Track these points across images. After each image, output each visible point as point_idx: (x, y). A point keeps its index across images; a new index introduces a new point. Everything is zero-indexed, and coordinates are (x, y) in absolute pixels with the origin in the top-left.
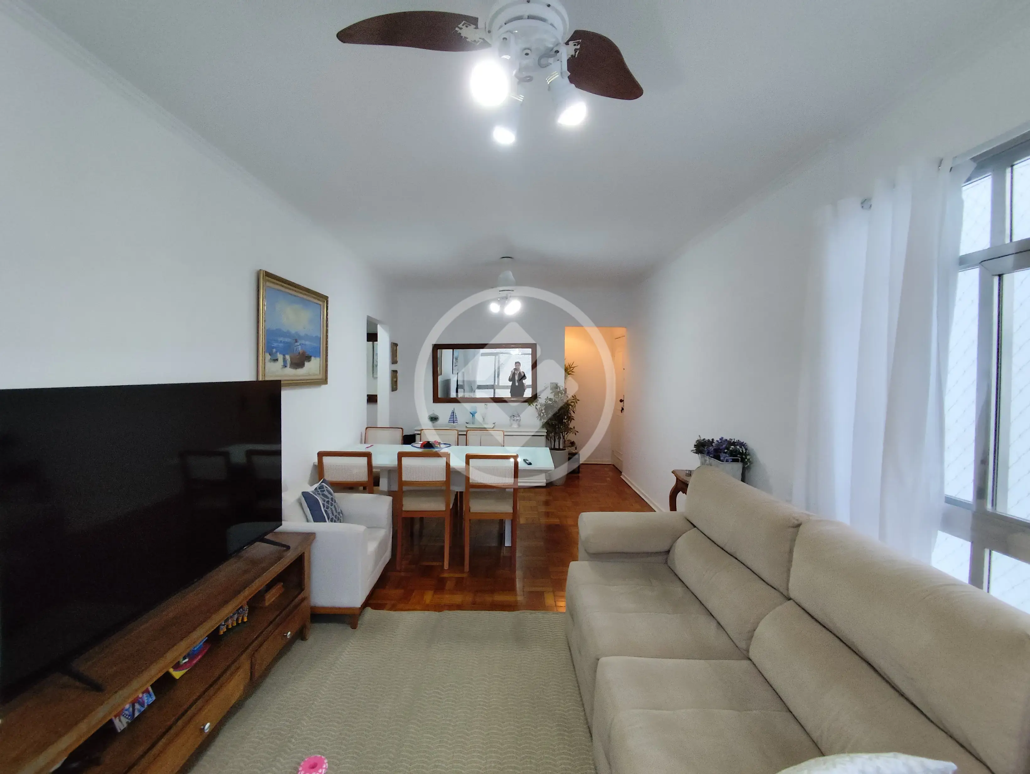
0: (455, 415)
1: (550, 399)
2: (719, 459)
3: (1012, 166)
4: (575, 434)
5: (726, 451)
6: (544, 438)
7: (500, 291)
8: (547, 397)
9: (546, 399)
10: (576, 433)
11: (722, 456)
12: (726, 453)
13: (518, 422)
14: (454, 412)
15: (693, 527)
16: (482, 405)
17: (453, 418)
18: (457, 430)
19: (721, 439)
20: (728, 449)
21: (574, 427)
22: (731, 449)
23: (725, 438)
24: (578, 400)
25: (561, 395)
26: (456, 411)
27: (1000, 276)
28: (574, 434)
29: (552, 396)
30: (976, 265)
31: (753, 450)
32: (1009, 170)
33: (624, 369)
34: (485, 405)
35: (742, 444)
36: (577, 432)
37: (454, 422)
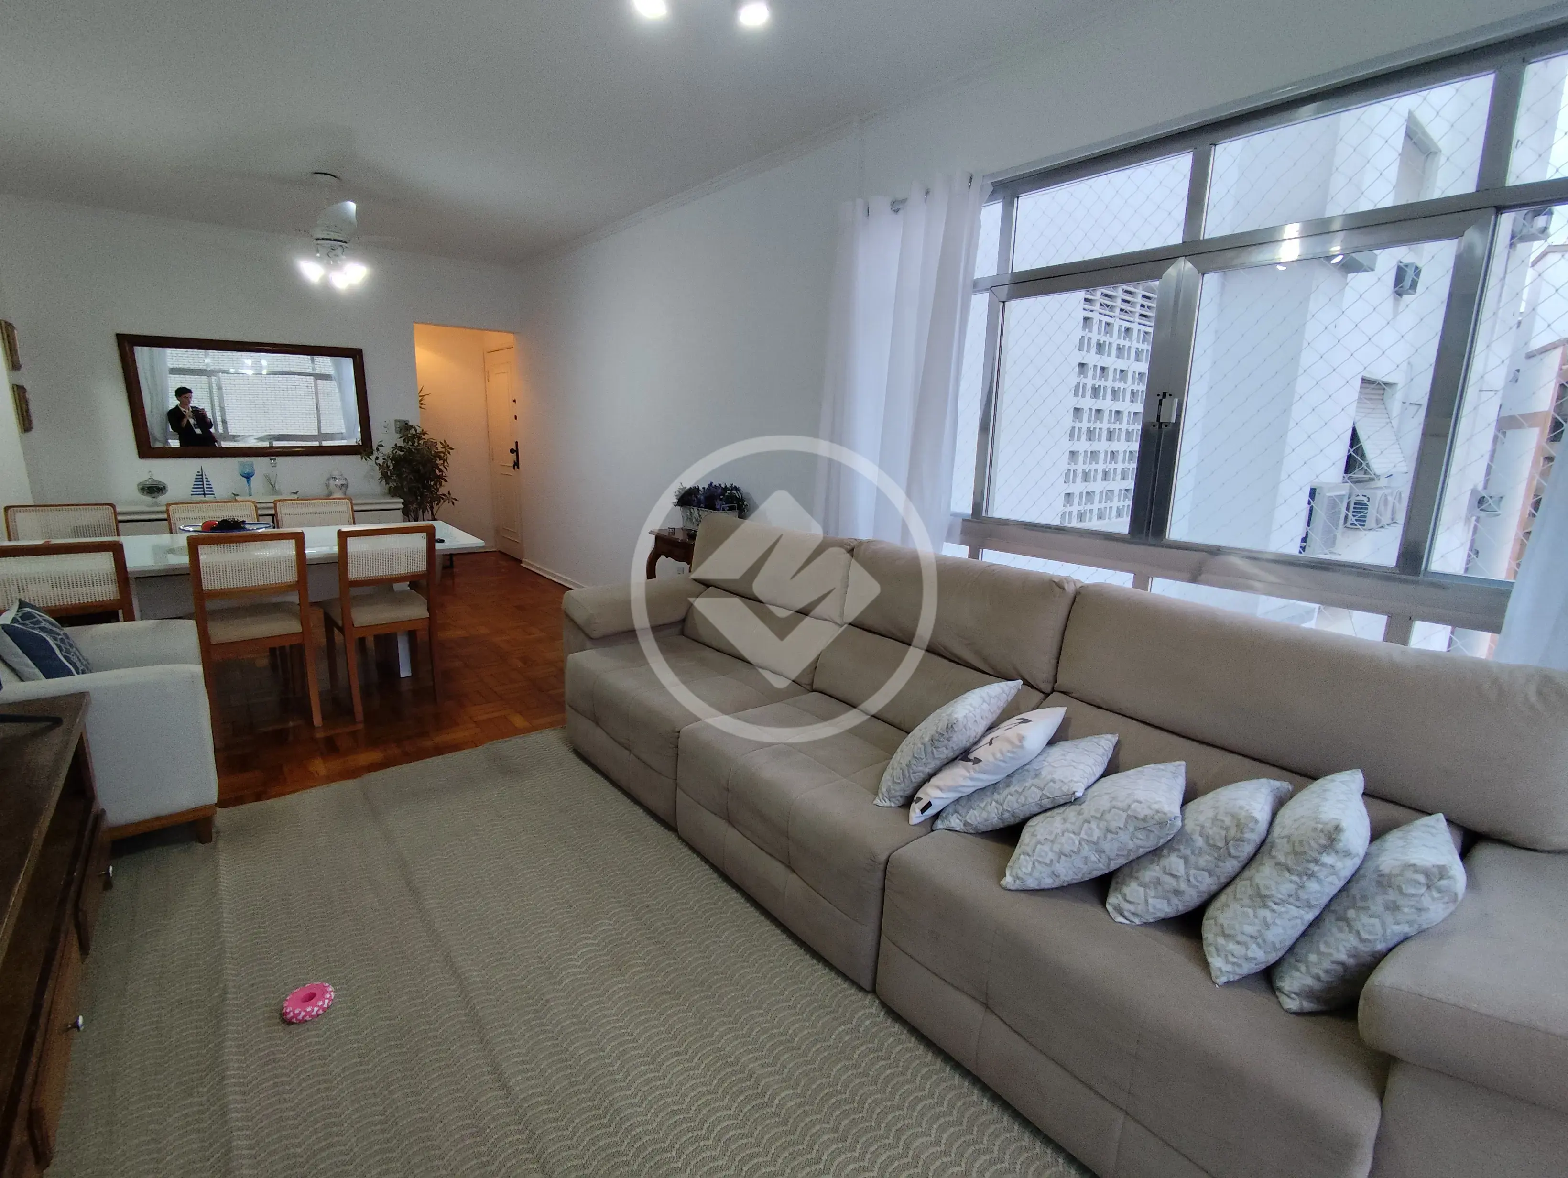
0: (205, 480)
1: (401, 448)
2: (714, 509)
3: (1018, 197)
4: (453, 504)
5: (722, 497)
6: (400, 512)
7: (318, 239)
8: (396, 445)
9: (393, 448)
10: (454, 501)
11: (718, 504)
12: (721, 500)
13: (344, 488)
14: (202, 475)
15: (705, 587)
16: (265, 460)
17: (201, 485)
18: (253, 502)
19: (711, 485)
20: (724, 495)
21: (449, 493)
22: (727, 494)
23: (716, 483)
24: (452, 449)
25: (419, 441)
26: (205, 472)
27: (1004, 302)
28: (451, 503)
29: (401, 443)
30: (987, 290)
31: (748, 494)
32: (1016, 200)
33: (514, 401)
34: (271, 460)
35: (736, 489)
36: (456, 500)
37: (204, 494)
